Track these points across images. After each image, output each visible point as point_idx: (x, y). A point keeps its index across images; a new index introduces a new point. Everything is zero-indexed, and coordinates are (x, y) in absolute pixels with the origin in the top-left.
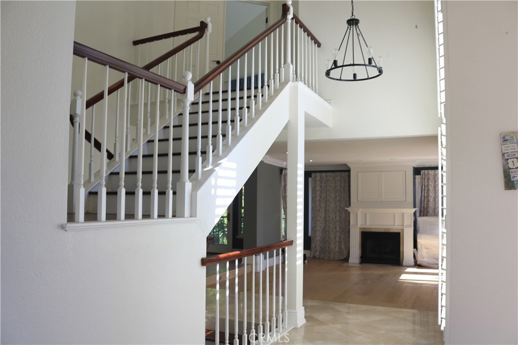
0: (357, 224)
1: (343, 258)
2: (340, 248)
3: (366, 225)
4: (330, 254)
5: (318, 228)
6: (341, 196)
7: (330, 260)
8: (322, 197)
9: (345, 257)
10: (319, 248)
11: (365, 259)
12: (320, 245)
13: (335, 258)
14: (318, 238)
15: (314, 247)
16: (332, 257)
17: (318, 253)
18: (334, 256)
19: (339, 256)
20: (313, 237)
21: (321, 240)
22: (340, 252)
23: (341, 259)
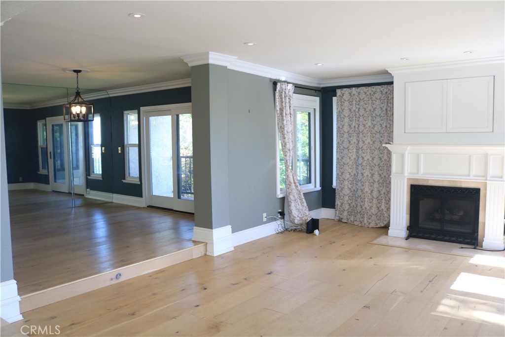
0: (403, 172)
1: (382, 225)
2: (378, 208)
3: (418, 174)
4: (363, 218)
5: (347, 176)
7: (362, 226)
8: (352, 126)
9: (383, 223)
10: (347, 207)
11: (415, 231)
13: (369, 223)
14: (346, 191)
15: (339, 204)
16: (365, 221)
17: (345, 213)
18: (370, 221)
19: (377, 222)
20: (338, 189)
21: (351, 195)
22: (379, 214)
23: (379, 226)
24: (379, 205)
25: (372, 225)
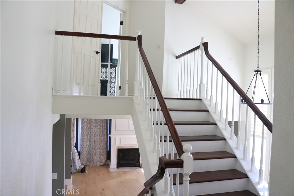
0: (115, 145)
1: (103, 164)
2: (100, 158)
4: (94, 162)
5: (85, 146)
6: (101, 126)
7: (94, 166)
8: (88, 126)
9: (103, 163)
10: (85, 159)
11: (120, 165)
12: (86, 157)
13: (97, 164)
14: (85, 152)
15: (82, 158)
16: (95, 164)
17: (85, 162)
18: (97, 163)
19: (100, 163)
20: (81, 152)
21: (87, 153)
22: (100, 160)
23: (101, 165)
24: (100, 157)
25: (98, 165)
